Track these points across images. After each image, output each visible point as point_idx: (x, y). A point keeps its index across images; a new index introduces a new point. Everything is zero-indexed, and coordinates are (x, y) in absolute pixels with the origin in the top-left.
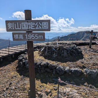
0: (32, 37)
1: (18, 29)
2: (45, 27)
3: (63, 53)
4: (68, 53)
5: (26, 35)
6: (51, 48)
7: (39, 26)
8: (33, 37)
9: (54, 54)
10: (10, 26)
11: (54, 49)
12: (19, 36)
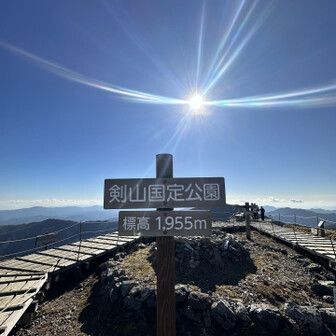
0: (175, 225)
1: (138, 200)
2: (211, 195)
3: (213, 257)
4: (223, 255)
5: (159, 218)
6: (180, 243)
7: (194, 194)
8: (179, 225)
9: (192, 261)
10: (115, 192)
11: (188, 246)
12: (137, 222)
